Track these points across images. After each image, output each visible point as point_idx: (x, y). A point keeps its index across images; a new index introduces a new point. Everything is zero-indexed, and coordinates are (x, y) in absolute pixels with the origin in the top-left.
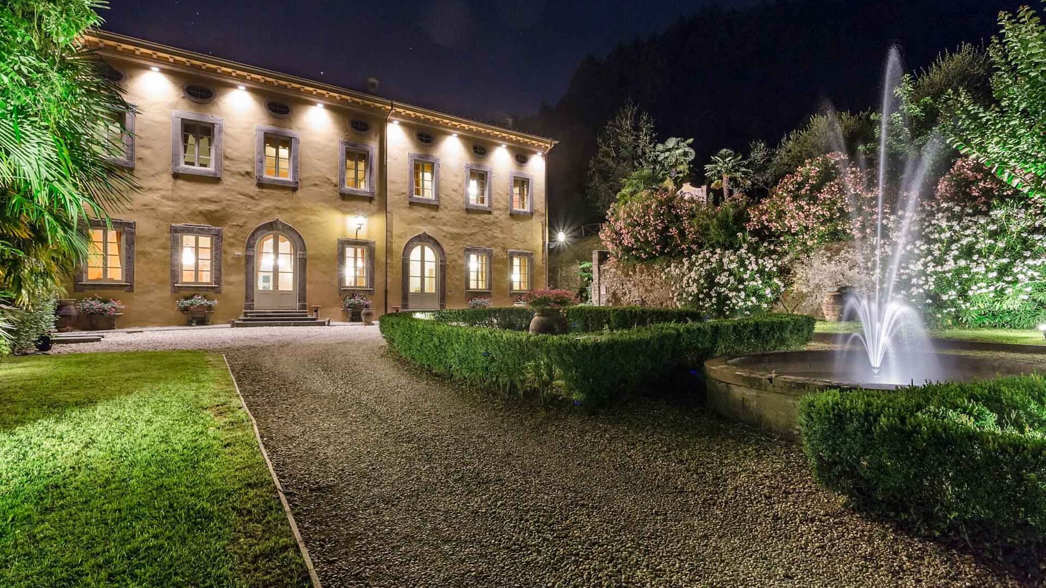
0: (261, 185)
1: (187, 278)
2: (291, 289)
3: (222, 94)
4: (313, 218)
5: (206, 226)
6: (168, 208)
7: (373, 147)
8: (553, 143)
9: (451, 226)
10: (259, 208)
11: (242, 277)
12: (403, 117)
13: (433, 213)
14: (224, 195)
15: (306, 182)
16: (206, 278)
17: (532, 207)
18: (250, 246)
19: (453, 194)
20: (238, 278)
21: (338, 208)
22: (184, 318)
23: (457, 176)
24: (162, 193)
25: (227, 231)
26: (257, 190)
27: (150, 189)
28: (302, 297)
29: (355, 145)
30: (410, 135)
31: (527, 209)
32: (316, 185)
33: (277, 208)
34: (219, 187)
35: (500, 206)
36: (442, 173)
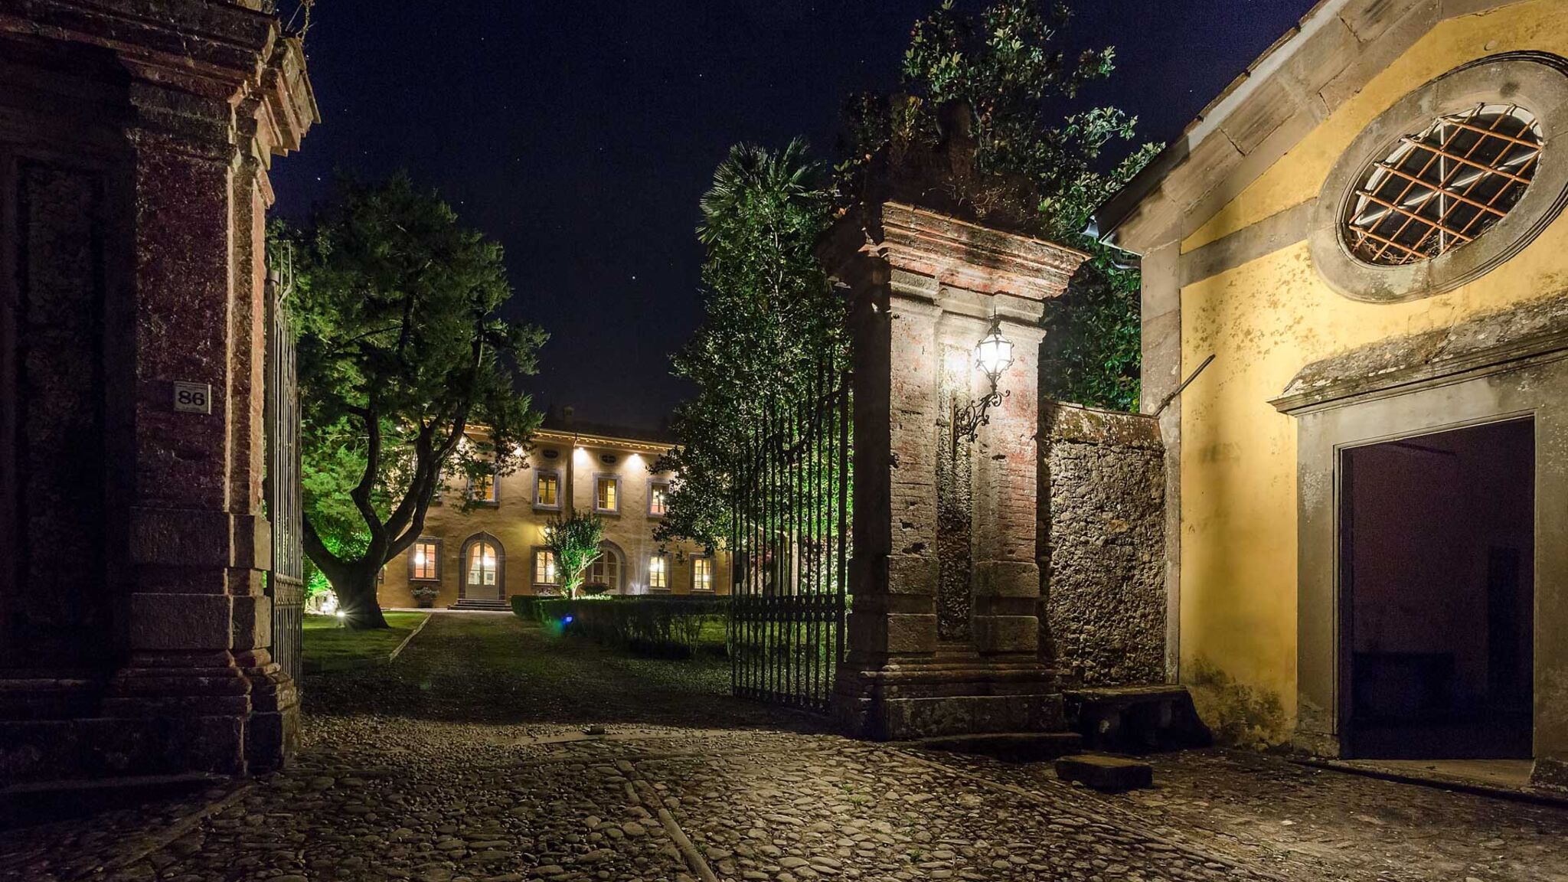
0: (471, 505)
1: (419, 574)
2: (493, 582)
4: (511, 529)
5: (431, 537)
7: (562, 470)
9: (631, 533)
10: (469, 523)
11: (457, 575)
12: (587, 444)
13: (615, 523)
14: (445, 515)
15: (505, 502)
16: (431, 575)
18: (463, 551)
19: (635, 505)
20: (455, 575)
21: (531, 521)
22: (416, 603)
23: (638, 489)
25: (446, 541)
28: (502, 590)
29: (546, 470)
30: (595, 458)
32: (513, 503)
33: (483, 523)
34: (440, 509)
36: (624, 489)
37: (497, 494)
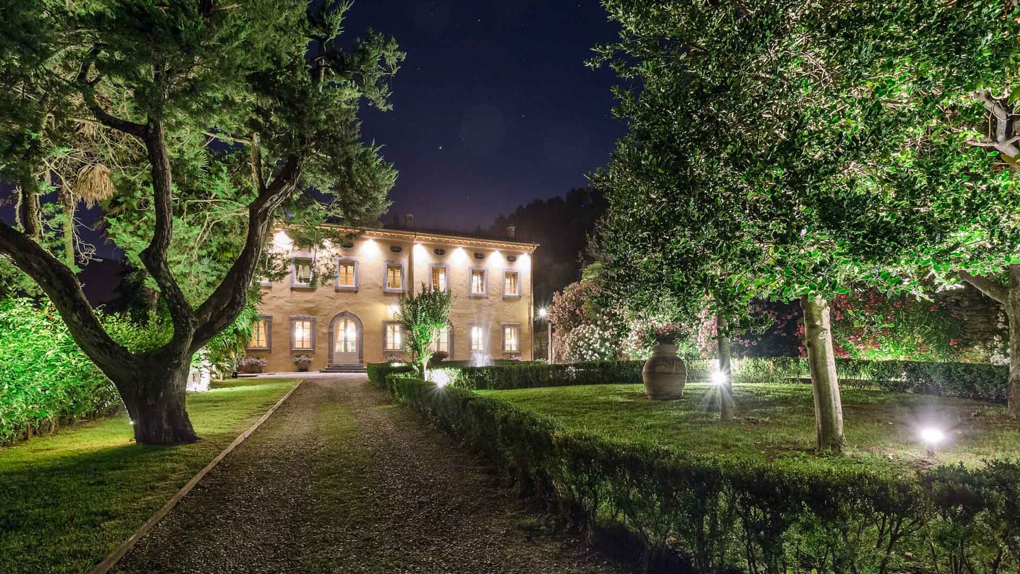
0: (337, 291)
1: (298, 345)
2: (354, 351)
4: (367, 308)
5: (307, 316)
6: (288, 307)
7: (405, 261)
8: (536, 245)
9: (457, 308)
10: (337, 304)
11: (327, 345)
12: (424, 241)
14: (318, 298)
15: (362, 287)
16: (307, 346)
17: (520, 292)
18: (331, 327)
19: (460, 287)
20: (325, 345)
21: (382, 301)
22: (296, 367)
23: (462, 275)
24: (286, 299)
25: (319, 319)
26: (334, 293)
27: (280, 298)
28: (361, 356)
29: (393, 262)
30: (429, 251)
31: (517, 294)
32: (369, 288)
33: (346, 304)
34: (313, 294)
35: (495, 293)
36: (451, 274)
37: (356, 280)
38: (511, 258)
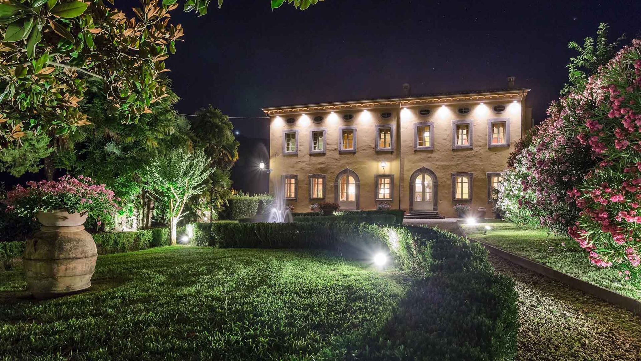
0: (341, 153)
1: (314, 196)
2: (354, 200)
3: (326, 117)
4: (363, 166)
5: (320, 174)
6: (308, 168)
7: (393, 125)
8: (527, 91)
9: (442, 161)
10: (340, 164)
12: (409, 104)
13: (430, 155)
14: (327, 160)
15: (359, 149)
16: (321, 196)
17: (508, 140)
18: (336, 181)
19: (443, 142)
20: (332, 195)
21: (375, 159)
23: (446, 130)
24: (306, 162)
25: (328, 176)
26: (339, 156)
27: (303, 162)
28: (358, 204)
29: (383, 126)
30: (415, 113)
31: (504, 142)
32: (364, 150)
33: (347, 163)
34: (325, 157)
35: (479, 143)
36: (435, 131)
37: (355, 145)
38: (499, 108)
